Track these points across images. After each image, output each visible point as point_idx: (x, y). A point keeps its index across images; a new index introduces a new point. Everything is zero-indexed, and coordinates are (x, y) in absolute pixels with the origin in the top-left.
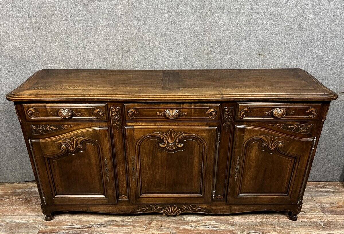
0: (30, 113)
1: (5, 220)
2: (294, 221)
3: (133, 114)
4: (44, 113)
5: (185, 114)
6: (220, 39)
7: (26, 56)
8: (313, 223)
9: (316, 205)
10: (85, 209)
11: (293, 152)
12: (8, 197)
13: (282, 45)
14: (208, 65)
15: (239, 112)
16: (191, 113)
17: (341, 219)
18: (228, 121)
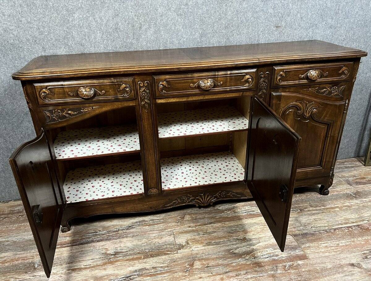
0: (43, 95)
1: (10, 239)
2: (326, 196)
3: (164, 87)
4: (61, 94)
5: (220, 84)
6: (237, 11)
7: (19, 41)
8: (344, 194)
9: (341, 179)
10: (110, 211)
11: (326, 118)
12: (6, 216)
13: (299, 15)
14: (226, 42)
15: (275, 77)
16: (226, 82)
17: (368, 188)
18: (264, 89)
